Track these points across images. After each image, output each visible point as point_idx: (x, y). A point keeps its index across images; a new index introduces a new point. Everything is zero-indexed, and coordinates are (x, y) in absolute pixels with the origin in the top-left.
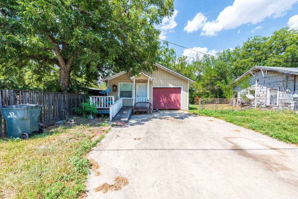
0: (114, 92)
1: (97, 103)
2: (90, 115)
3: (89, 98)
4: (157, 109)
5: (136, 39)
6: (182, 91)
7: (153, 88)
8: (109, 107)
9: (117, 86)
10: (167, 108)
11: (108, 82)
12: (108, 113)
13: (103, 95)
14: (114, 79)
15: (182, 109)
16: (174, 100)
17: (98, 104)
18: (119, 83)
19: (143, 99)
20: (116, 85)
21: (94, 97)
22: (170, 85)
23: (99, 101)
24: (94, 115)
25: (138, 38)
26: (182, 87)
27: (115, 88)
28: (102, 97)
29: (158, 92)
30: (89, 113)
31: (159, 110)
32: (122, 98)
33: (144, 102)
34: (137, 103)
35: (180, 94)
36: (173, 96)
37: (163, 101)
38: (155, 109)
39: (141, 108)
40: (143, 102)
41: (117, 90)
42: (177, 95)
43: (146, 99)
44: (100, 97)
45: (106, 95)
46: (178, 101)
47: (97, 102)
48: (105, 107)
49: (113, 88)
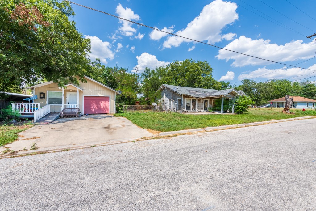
0: (42, 99)
1: (20, 109)
2: (13, 119)
3: (11, 105)
4: (87, 114)
5: (60, 62)
6: (110, 99)
7: (84, 96)
8: (34, 112)
9: (45, 94)
10: (97, 113)
11: (34, 89)
12: (33, 117)
13: (28, 102)
14: (41, 87)
15: (110, 113)
16: (104, 107)
17: (22, 110)
18: (48, 91)
19: (73, 106)
20: (44, 92)
21: (17, 103)
22: (99, 94)
23: (23, 107)
24: (17, 119)
25: (62, 62)
26: (110, 96)
27: (42, 96)
28: (27, 104)
29: (88, 100)
30: (11, 117)
31: (89, 114)
32: (50, 105)
33: (73, 108)
34: (66, 109)
35: (109, 102)
36: (102, 104)
37: (94, 108)
38: (85, 113)
39: (70, 113)
40: (71, 108)
41: (45, 98)
42: (106, 102)
43: (75, 105)
44: (24, 104)
45: (31, 102)
46: (106, 107)
47: (20, 107)
48: (30, 112)
49: (40, 95)
